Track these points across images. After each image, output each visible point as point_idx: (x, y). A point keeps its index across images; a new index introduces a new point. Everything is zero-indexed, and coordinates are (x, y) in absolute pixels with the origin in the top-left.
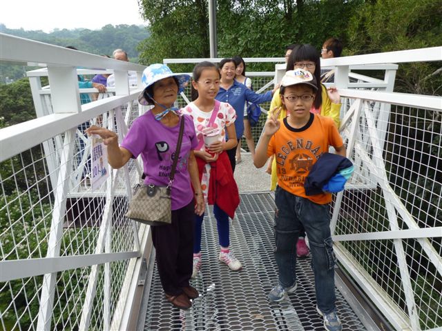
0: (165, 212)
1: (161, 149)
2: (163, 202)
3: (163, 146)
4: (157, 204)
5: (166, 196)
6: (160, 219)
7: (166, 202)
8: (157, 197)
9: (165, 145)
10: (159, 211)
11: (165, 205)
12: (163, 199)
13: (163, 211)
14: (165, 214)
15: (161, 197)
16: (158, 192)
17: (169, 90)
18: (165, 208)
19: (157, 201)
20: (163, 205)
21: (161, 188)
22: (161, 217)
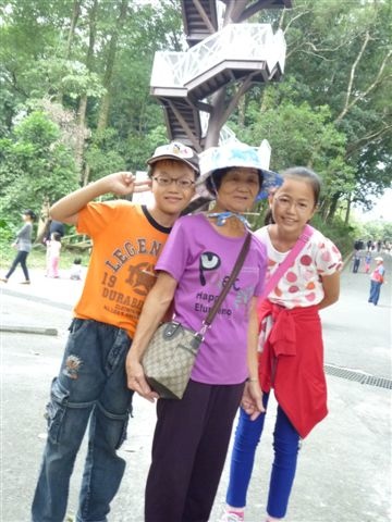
0: (175, 371)
1: (207, 264)
2: (180, 354)
3: (210, 259)
4: (169, 353)
5: (189, 347)
6: (162, 378)
7: (184, 357)
8: (174, 342)
9: (215, 260)
10: (167, 365)
11: (181, 361)
12: (181, 350)
13: (172, 367)
14: (172, 375)
15: (179, 346)
16: (180, 335)
17: (244, 189)
18: (178, 366)
19: (171, 349)
20: (176, 358)
21: (187, 332)
22: (165, 375)
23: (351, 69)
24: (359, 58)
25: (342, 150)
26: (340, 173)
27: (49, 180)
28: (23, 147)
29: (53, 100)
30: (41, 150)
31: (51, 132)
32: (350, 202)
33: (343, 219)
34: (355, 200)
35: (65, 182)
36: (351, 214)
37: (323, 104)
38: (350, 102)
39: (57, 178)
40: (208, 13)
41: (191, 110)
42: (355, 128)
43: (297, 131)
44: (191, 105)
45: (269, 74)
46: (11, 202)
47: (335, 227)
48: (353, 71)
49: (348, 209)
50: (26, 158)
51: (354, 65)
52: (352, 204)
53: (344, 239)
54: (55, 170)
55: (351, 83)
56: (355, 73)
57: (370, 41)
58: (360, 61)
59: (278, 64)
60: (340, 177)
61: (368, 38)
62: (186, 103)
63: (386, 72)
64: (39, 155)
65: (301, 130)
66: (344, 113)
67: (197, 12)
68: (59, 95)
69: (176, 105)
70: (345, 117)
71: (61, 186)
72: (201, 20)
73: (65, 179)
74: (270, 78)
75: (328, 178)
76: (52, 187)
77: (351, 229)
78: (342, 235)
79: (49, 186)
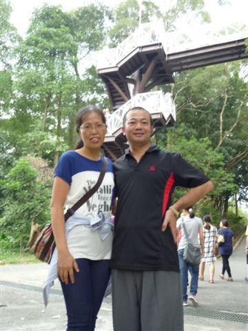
23: (219, 116)
24: (223, 109)
25: (222, 163)
26: (224, 179)
27: (31, 204)
28: (13, 184)
29: (36, 156)
30: (25, 185)
31: (31, 173)
32: (236, 202)
33: (235, 212)
34: (240, 199)
35: (41, 204)
36: (239, 209)
37: (205, 137)
38: (223, 136)
39: (37, 202)
40: (124, 91)
41: (119, 150)
42: (229, 152)
43: (190, 155)
44: (119, 147)
45: (166, 121)
46: (6, 221)
47: (229, 218)
48: (221, 117)
49: (236, 205)
50: (15, 191)
51: (222, 114)
52: (238, 202)
53: (237, 225)
54: (34, 197)
55: (221, 125)
56: (223, 119)
57: (228, 99)
58: (225, 111)
59: (171, 115)
60: (224, 181)
61: (226, 97)
62: (115, 146)
63: (242, 115)
64: (24, 188)
65: (193, 154)
66: (220, 143)
67: (117, 92)
68: (40, 152)
69: (110, 148)
70: (221, 146)
71: (39, 207)
72: (120, 96)
73: (41, 202)
74: (167, 123)
75: (216, 182)
76: (33, 209)
77: (241, 218)
78: (235, 223)
79: (31, 208)
